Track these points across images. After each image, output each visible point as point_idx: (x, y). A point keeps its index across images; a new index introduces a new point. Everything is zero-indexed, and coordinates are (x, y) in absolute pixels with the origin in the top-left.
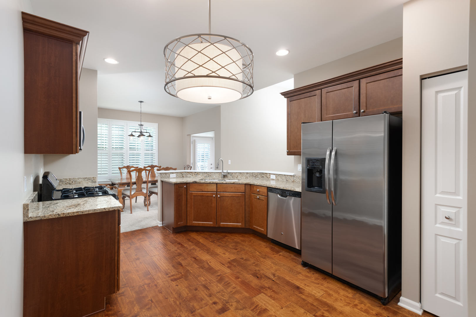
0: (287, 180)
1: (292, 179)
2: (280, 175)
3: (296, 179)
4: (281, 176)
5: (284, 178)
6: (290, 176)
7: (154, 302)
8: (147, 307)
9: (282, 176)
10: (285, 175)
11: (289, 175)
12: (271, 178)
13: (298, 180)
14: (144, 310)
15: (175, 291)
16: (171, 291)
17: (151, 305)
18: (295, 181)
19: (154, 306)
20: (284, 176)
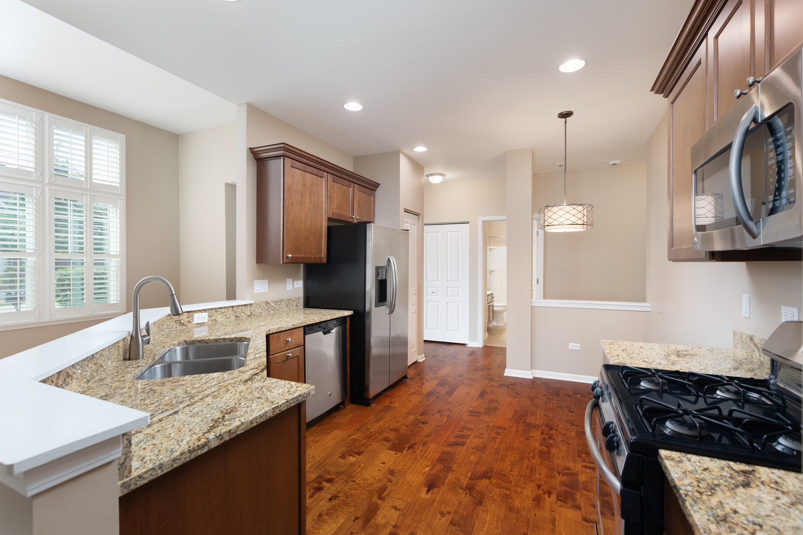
0: (236, 317)
1: (248, 311)
2: (220, 308)
3: (255, 308)
4: (223, 310)
5: (230, 312)
6: (245, 305)
7: (556, 471)
8: (568, 472)
9: (225, 310)
10: (232, 307)
11: (241, 306)
12: (196, 321)
13: (260, 309)
14: (574, 471)
15: (521, 467)
16: (526, 470)
17: (562, 470)
18: (253, 313)
19: (560, 468)
20: (231, 309)
